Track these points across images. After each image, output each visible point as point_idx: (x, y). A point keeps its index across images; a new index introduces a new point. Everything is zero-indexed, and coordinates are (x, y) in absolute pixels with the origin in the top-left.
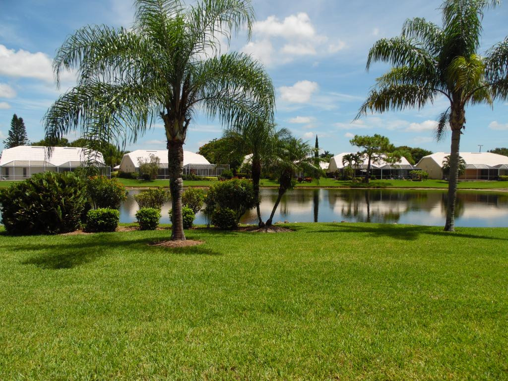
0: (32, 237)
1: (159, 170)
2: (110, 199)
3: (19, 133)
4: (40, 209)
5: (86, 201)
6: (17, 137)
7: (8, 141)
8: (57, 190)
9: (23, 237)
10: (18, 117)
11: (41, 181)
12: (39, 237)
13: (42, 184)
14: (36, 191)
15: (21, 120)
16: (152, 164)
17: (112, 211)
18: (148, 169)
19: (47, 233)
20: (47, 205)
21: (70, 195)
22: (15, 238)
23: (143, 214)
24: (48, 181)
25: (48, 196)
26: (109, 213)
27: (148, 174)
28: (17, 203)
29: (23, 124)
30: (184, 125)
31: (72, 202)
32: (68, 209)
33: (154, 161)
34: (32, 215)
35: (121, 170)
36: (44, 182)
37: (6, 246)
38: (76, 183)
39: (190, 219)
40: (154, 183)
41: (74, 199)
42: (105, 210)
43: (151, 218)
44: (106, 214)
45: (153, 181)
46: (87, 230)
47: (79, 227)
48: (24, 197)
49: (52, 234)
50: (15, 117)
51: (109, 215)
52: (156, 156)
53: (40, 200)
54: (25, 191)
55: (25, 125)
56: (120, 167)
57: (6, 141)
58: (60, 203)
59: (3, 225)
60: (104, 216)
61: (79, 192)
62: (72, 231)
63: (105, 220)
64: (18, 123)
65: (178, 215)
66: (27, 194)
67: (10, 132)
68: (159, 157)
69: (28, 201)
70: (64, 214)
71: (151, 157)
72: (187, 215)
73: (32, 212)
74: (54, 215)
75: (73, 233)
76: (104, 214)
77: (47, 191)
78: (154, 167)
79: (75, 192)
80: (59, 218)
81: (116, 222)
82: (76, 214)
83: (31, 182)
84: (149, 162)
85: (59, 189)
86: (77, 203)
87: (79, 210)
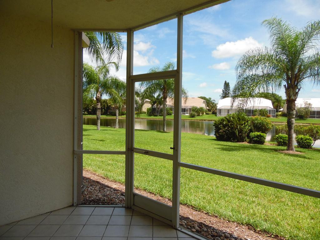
0: (225, 142)
1: (311, 112)
2: (262, 128)
3: (227, 90)
4: (229, 130)
5: (250, 128)
6: (226, 93)
7: (222, 95)
8: (236, 122)
9: (222, 142)
10: (227, 82)
11: (230, 118)
12: (228, 142)
13: (230, 119)
14: (228, 122)
15: (228, 83)
16: (305, 108)
17: (262, 134)
18: (302, 111)
19: (231, 141)
20: (232, 128)
21: (242, 125)
22: (219, 142)
23: (279, 137)
24: (233, 118)
25: (232, 125)
26: (260, 135)
27: (303, 115)
28: (220, 127)
29: (229, 86)
30: (297, 91)
31: (243, 128)
32: (241, 131)
33: (307, 106)
34: (225, 132)
35: (283, 112)
36: (231, 118)
37: (215, 144)
38: (245, 119)
39: (309, 143)
40: (306, 121)
41: (244, 127)
42: (259, 133)
43: (284, 140)
44: (259, 135)
45: (306, 120)
46: (250, 142)
47: (246, 141)
48: (223, 124)
49: (233, 142)
50: (226, 82)
51: (260, 136)
52: (309, 102)
53: (229, 126)
54: (223, 122)
55: (230, 86)
56: (283, 109)
57: (221, 95)
58: (237, 128)
59: (215, 136)
60: (258, 136)
61: (246, 124)
62: (242, 142)
63: (258, 139)
64: (227, 85)
65: (290, 138)
66: (224, 123)
67: (223, 90)
68: (311, 103)
69: (224, 126)
70: (239, 133)
71: (305, 103)
72: (307, 140)
73: (226, 131)
74: (235, 133)
75: (242, 143)
76: (258, 135)
77: (232, 122)
78: (307, 110)
79: (245, 123)
80: (237, 135)
81: (264, 140)
82: (245, 134)
83: (226, 118)
84: (303, 106)
85: (238, 122)
86: (245, 128)
87: (246, 132)
